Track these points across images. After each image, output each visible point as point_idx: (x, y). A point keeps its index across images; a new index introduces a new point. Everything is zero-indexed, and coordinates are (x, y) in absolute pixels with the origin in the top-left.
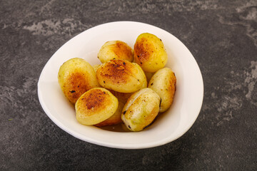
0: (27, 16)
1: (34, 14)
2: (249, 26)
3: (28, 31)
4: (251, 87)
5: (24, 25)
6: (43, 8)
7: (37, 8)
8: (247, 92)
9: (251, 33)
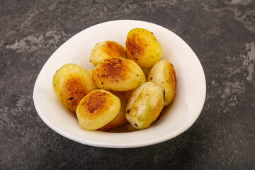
0: (7, 35)
1: (15, 32)
2: (236, 10)
3: (11, 50)
4: (251, 69)
5: (6, 44)
6: (22, 26)
7: (16, 26)
8: (248, 74)
9: (239, 17)
